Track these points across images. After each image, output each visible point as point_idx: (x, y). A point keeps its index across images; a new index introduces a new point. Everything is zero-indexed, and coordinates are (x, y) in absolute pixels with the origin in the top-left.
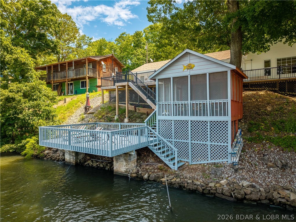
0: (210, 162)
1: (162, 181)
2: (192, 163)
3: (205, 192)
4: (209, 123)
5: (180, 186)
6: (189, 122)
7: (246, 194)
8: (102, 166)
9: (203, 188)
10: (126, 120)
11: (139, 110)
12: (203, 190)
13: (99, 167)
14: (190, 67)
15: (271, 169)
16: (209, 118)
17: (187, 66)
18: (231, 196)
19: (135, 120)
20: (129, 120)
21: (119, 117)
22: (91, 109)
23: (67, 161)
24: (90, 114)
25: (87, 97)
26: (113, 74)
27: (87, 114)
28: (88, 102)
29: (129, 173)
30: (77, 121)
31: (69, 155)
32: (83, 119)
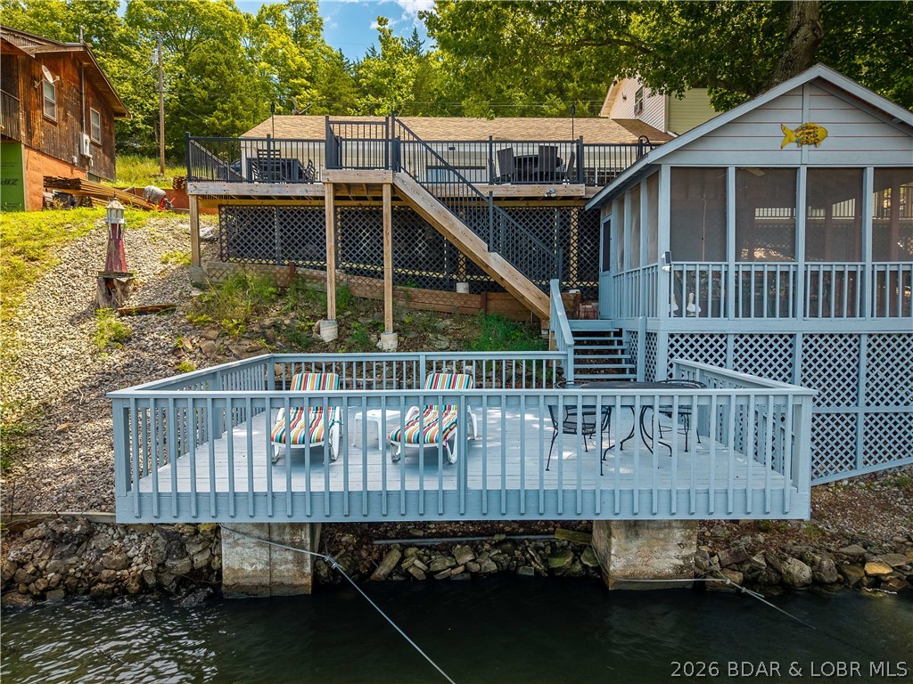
0: (861, 471)
10: (389, 340)
13: (475, 575)
17: (797, 131)
19: (424, 338)
20: (402, 339)
21: (339, 330)
22: (135, 290)
23: (242, 581)
24: (141, 311)
25: (114, 226)
26: (86, 137)
27: (129, 313)
28: (117, 254)
29: (696, 576)
30: (84, 349)
31: (260, 545)
32: (121, 340)
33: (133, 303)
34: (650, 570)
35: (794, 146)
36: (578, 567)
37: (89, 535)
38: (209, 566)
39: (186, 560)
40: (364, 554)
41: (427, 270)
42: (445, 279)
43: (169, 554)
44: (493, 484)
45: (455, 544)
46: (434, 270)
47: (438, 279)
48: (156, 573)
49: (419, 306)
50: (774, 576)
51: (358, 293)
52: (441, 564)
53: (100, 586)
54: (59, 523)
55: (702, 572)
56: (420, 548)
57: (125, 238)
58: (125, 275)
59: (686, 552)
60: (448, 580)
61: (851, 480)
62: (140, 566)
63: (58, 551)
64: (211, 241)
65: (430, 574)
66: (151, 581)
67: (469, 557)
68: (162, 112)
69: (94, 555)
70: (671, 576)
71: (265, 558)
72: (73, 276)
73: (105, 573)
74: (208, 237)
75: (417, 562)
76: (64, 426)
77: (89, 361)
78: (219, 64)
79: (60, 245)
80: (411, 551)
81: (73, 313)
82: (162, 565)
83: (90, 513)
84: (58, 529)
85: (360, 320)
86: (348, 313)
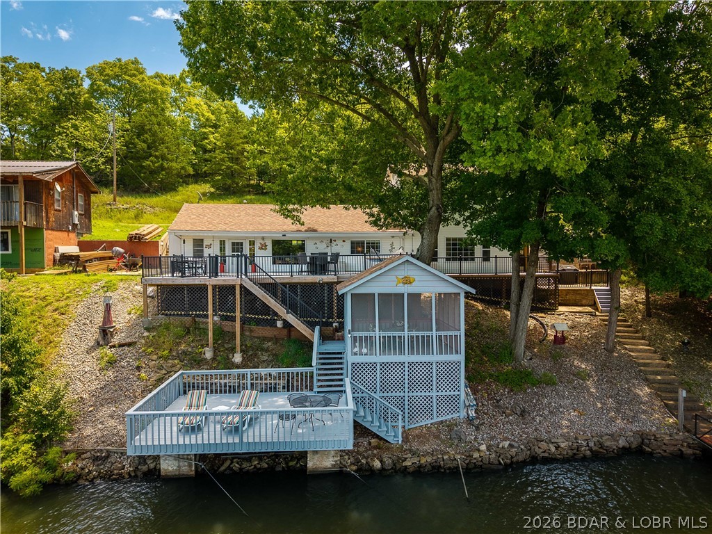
0: (436, 420)
1: (406, 466)
2: (410, 427)
3: (470, 466)
4: (434, 364)
5: (433, 467)
6: (407, 365)
7: (512, 457)
8: (266, 466)
9: (467, 462)
10: (238, 357)
11: (251, 331)
12: (467, 464)
13: (260, 469)
14: (407, 281)
15: (511, 418)
16: (435, 358)
17: (402, 279)
18: (500, 463)
19: (256, 354)
20: (245, 356)
21: (214, 352)
22: (116, 333)
23: (168, 474)
24: (121, 345)
25: (107, 305)
26: (76, 213)
27: (114, 346)
28: (108, 317)
29: (340, 468)
30: (95, 368)
31: (175, 460)
32: (111, 363)
33: (116, 340)
34: (322, 466)
35: (402, 284)
36: (298, 465)
37: (108, 457)
38: (155, 468)
39: (147, 466)
40: (217, 462)
41: (262, 315)
42: (270, 319)
43: (140, 464)
44: (251, 440)
45: (253, 457)
46: (265, 315)
47: (267, 319)
48: (134, 471)
49: (257, 335)
50: (367, 467)
51: (226, 329)
52: (245, 465)
53: (114, 476)
54: (96, 452)
55: (342, 466)
56: (239, 459)
57: (112, 309)
58: (112, 327)
59: (336, 459)
60: (248, 471)
61: (431, 424)
62: (128, 468)
63: (96, 463)
64: (152, 297)
65: (241, 469)
66: (133, 474)
67: (256, 462)
68: (115, 157)
69: (110, 464)
70: (329, 468)
71: (177, 465)
72: (84, 324)
73: (115, 471)
74: (151, 295)
75: (236, 465)
76: (92, 409)
77: (98, 374)
78: (153, 124)
79: (76, 304)
80: (235, 460)
81: (87, 347)
82: (137, 468)
83: (108, 448)
84: (96, 455)
85: (226, 346)
86: (220, 342)
